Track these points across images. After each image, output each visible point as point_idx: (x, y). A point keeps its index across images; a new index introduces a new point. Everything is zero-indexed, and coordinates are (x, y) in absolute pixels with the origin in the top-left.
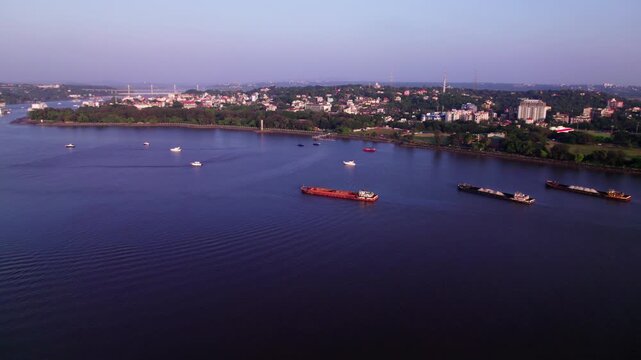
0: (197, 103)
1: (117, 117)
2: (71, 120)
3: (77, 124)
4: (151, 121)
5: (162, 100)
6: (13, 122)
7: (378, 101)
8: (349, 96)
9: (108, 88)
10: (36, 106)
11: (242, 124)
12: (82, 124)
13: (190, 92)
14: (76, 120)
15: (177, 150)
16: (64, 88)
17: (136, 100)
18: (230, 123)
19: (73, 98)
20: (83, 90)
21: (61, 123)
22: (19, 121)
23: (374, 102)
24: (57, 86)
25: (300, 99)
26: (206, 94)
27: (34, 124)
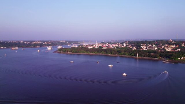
0: (107, 46)
1: (84, 51)
2: (70, 52)
3: (72, 53)
4: (95, 53)
5: (95, 45)
6: (54, 52)
7: (174, 46)
8: (161, 44)
9: (77, 42)
10: (59, 47)
11: (129, 55)
12: (74, 53)
13: (102, 43)
14: (71, 52)
15: (111, 66)
16: (66, 41)
17: (87, 45)
18: (124, 54)
19: (68, 45)
20: (71, 42)
21: (67, 53)
22: (55, 52)
23: (172, 46)
24: (64, 41)
25: (143, 45)
26: (107, 44)
27: (59, 53)
